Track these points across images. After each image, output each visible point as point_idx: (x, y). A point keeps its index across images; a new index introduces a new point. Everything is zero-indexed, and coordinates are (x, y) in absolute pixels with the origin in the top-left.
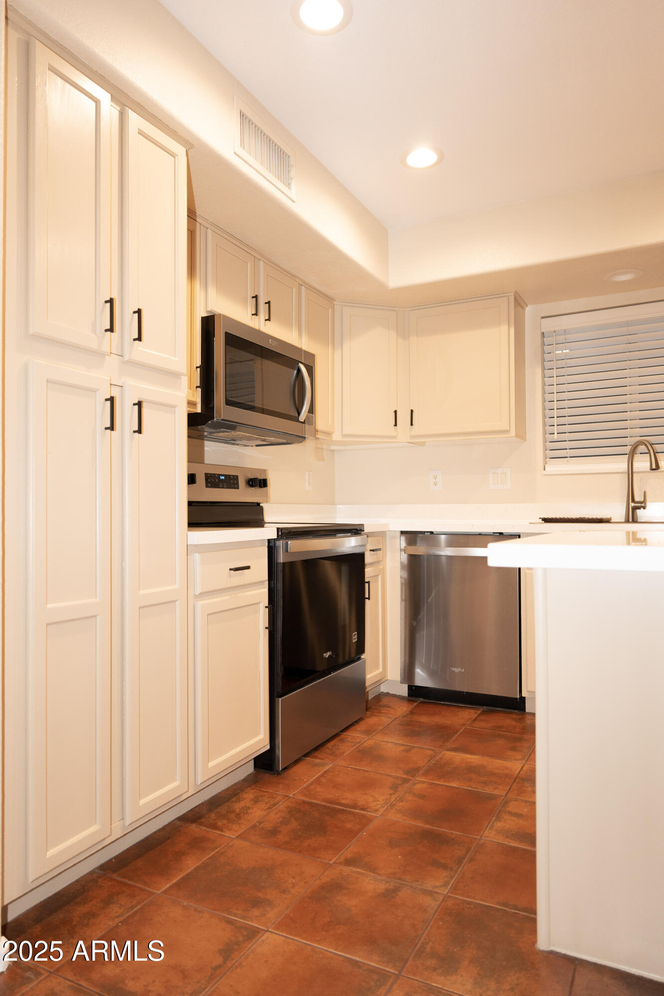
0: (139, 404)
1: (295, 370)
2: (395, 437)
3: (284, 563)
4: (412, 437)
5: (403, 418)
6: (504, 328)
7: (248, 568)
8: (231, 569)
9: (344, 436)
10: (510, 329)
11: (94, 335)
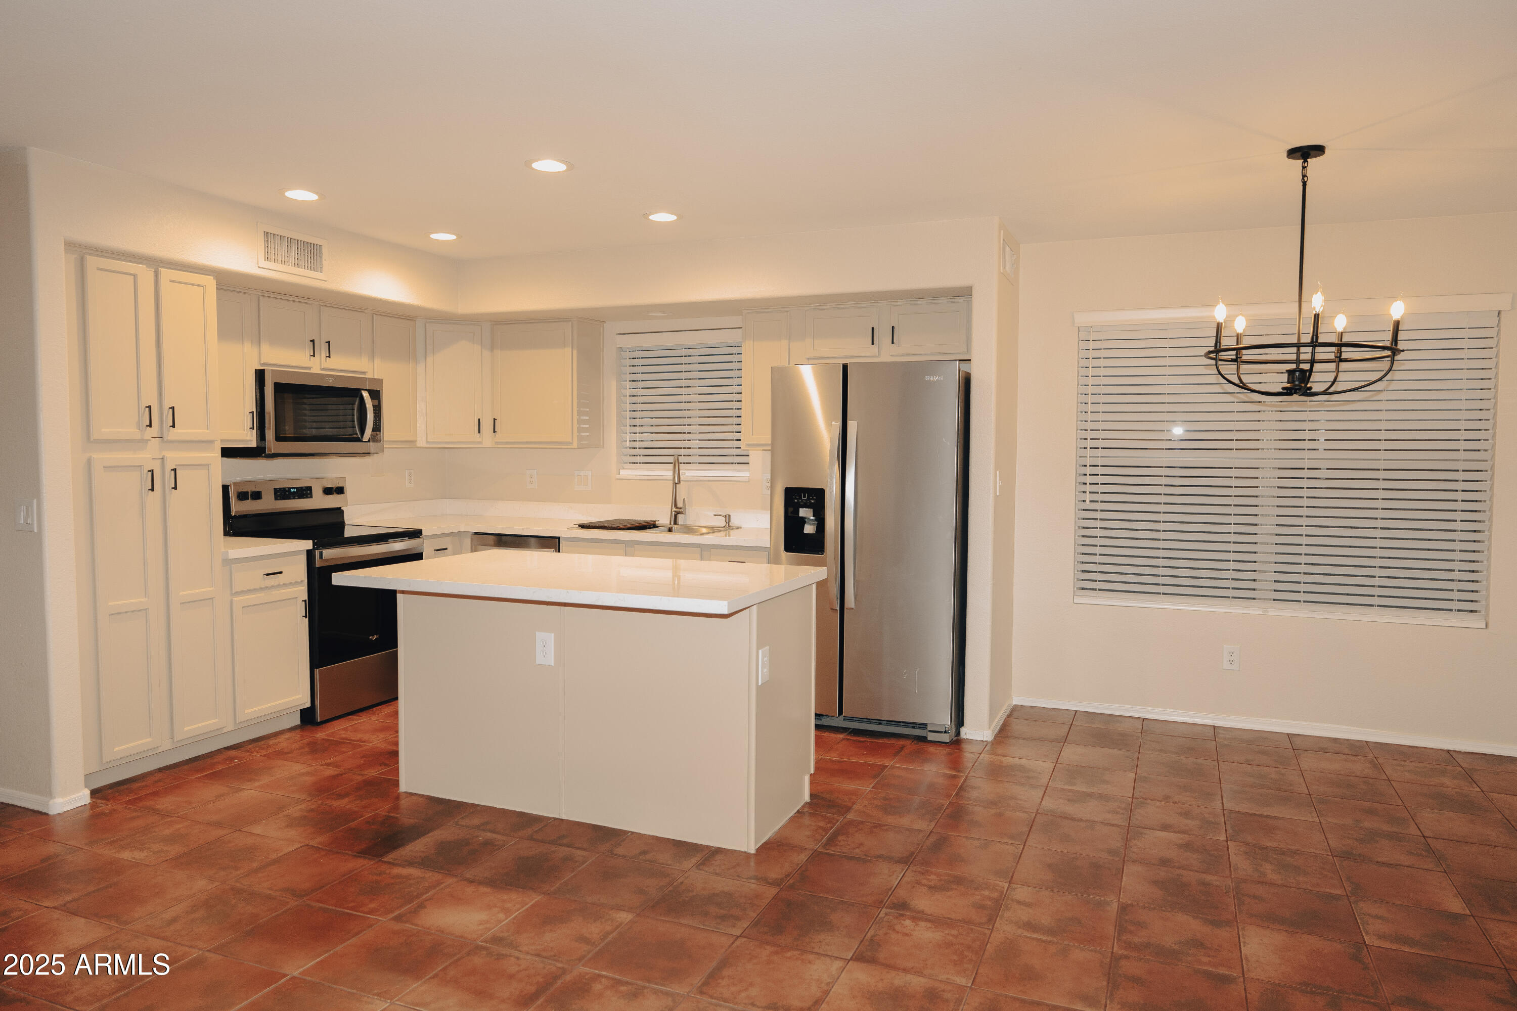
0: (175, 470)
1: (357, 397)
2: (481, 443)
3: (319, 568)
4: (497, 443)
5: (487, 426)
6: (568, 350)
7: (281, 573)
8: (264, 574)
9: (429, 442)
10: (574, 352)
11: (138, 430)
